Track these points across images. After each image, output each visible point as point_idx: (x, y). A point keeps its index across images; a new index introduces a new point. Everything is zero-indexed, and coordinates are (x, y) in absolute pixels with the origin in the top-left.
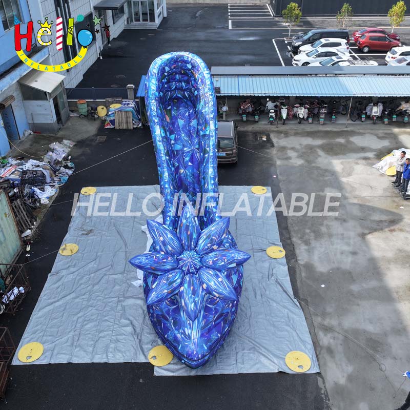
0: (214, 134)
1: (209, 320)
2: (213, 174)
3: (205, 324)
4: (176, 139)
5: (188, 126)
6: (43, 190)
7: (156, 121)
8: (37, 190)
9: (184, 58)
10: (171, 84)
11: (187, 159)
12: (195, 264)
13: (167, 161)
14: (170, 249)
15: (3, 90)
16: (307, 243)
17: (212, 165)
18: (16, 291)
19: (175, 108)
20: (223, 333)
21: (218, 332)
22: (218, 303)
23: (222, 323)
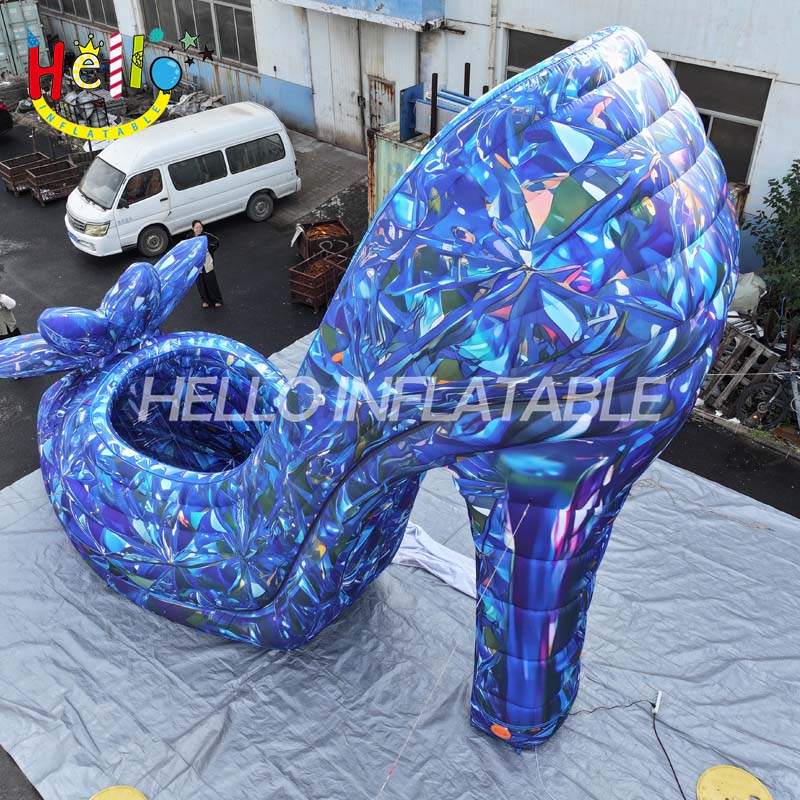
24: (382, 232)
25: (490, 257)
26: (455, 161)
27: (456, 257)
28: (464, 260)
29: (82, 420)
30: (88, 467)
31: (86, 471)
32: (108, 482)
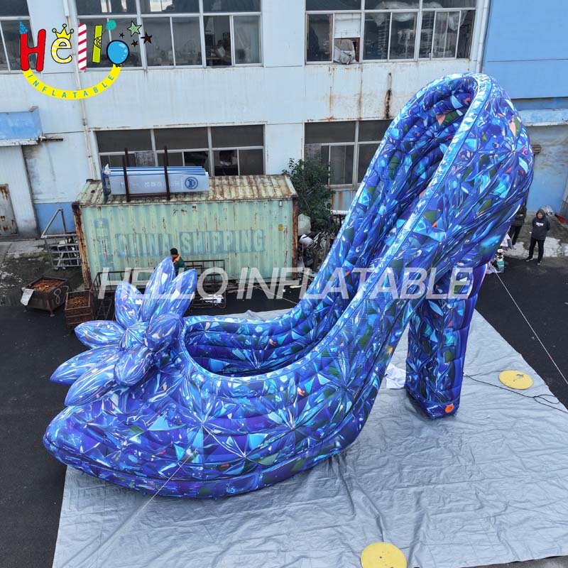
0: (402, 238)
1: (85, 416)
13: (339, 242)
20: (92, 457)
21: (83, 444)
22: (111, 417)
23: (97, 445)
24: (463, 156)
25: (505, 151)
26: (488, 119)
27: (493, 155)
28: (496, 155)
29: (202, 380)
30: (226, 402)
31: (227, 405)
32: (246, 401)
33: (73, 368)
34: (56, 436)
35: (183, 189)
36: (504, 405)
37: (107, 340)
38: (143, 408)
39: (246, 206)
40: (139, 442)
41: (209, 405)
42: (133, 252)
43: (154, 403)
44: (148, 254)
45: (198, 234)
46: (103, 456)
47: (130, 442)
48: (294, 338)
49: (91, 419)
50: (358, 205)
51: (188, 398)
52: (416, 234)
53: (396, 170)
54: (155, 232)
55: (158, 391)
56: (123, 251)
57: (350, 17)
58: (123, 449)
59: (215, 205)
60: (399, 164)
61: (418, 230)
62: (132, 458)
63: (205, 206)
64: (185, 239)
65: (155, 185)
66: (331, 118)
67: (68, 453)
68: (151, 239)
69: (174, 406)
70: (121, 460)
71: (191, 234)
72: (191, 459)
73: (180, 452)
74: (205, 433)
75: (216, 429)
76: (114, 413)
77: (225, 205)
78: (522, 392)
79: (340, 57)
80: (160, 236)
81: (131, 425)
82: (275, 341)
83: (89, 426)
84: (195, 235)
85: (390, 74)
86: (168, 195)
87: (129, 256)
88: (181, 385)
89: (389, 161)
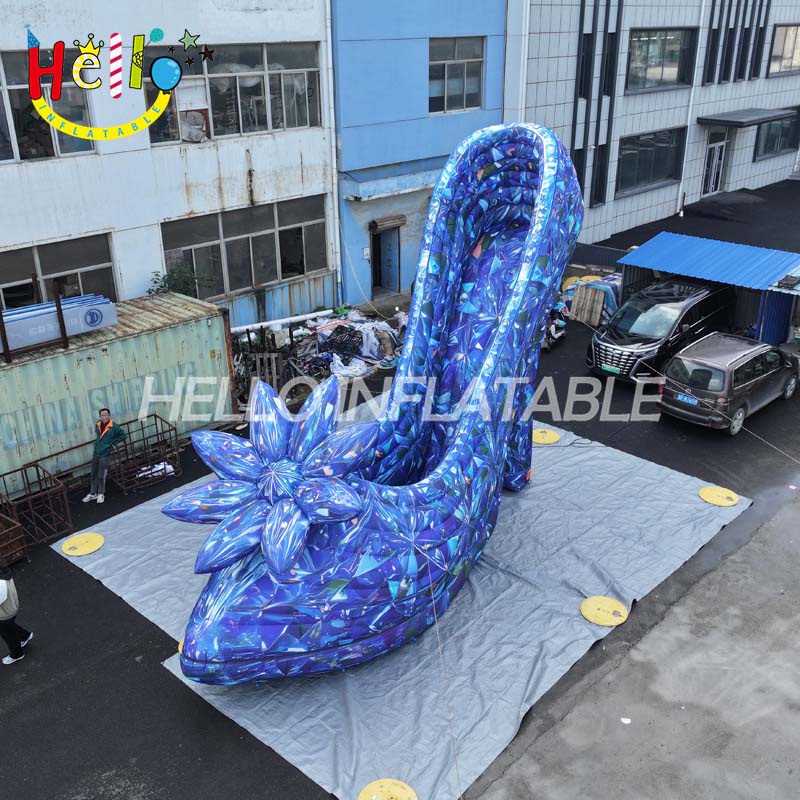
0: (521, 290)
1: (253, 602)
2: (490, 371)
3: (241, 604)
4: (473, 293)
5: (507, 273)
6: (346, 362)
7: (428, 241)
8: (337, 359)
9: (526, 134)
10: (512, 189)
11: (477, 335)
12: (278, 486)
13: (420, 320)
14: (262, 442)
15: (374, 197)
16: (700, 630)
17: (495, 353)
18: (161, 467)
19: (503, 237)
20: (280, 649)
21: (263, 638)
22: (295, 586)
23: (285, 629)
29: (395, 494)
30: (426, 510)
31: (427, 513)
32: (438, 503)
33: (227, 543)
34: (216, 647)
35: (84, 328)
36: (555, 460)
37: (238, 499)
38: (337, 554)
39: (169, 334)
40: (345, 597)
41: (412, 519)
42: (25, 437)
43: (349, 544)
44: (48, 434)
45: (113, 388)
46: (297, 641)
47: (334, 603)
48: (398, 441)
49: (265, 601)
50: (429, 275)
51: (389, 520)
52: (534, 282)
53: (453, 231)
54: (54, 398)
55: (347, 528)
56: (11, 439)
57: (193, 83)
58: (325, 616)
59: (131, 341)
60: (454, 225)
61: (535, 278)
62: (337, 624)
63: (118, 345)
64: (98, 399)
65: (44, 330)
66: (191, 213)
67: (242, 661)
68: (48, 410)
69: (377, 536)
70: (322, 634)
71: (104, 389)
72: (406, 591)
73: (393, 589)
74: (417, 553)
75: (428, 543)
76: (297, 579)
77: (144, 339)
78: (559, 444)
79: (190, 134)
80: (62, 403)
81: (328, 581)
82: (382, 451)
83: (265, 612)
84: (109, 389)
85: (248, 151)
86: (63, 341)
87: (20, 444)
88: (375, 509)
89: (446, 224)
